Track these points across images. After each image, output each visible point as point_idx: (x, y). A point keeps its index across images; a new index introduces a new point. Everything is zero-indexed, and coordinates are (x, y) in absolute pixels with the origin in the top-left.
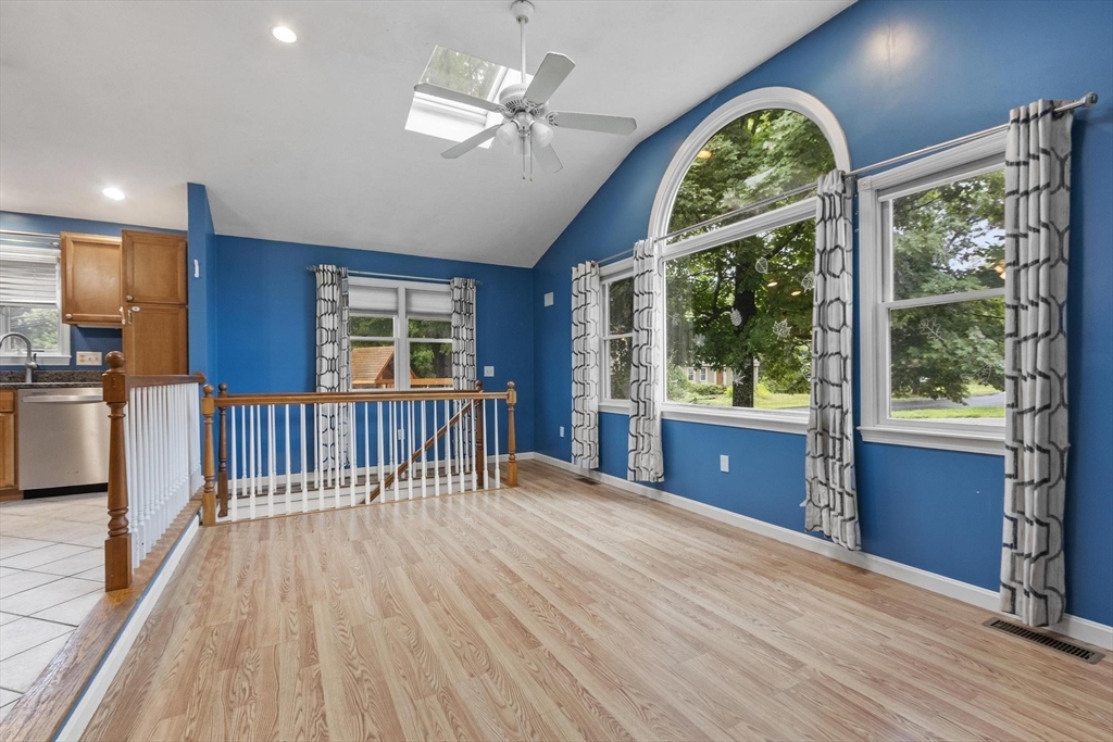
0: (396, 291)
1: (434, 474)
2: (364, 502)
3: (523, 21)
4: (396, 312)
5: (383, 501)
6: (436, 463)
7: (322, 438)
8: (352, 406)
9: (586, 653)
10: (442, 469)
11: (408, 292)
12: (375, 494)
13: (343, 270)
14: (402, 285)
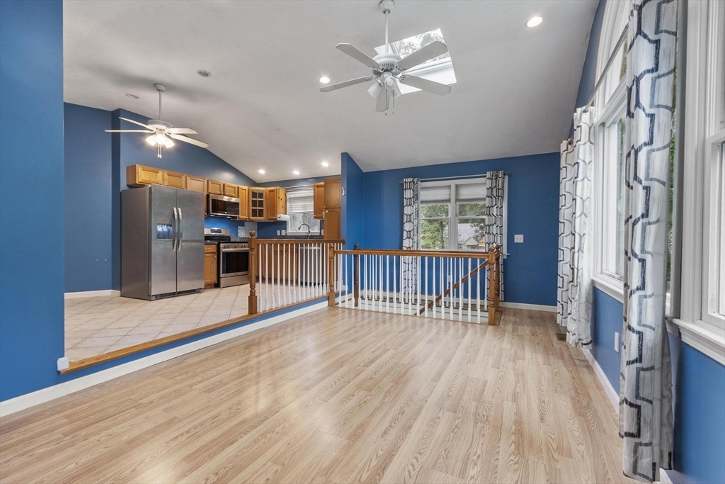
0: (449, 187)
1: (468, 307)
2: (416, 314)
3: (387, 13)
4: (449, 201)
5: (426, 316)
6: (470, 301)
7: (402, 276)
8: (419, 258)
9: (311, 403)
10: (474, 306)
11: (457, 187)
12: (422, 311)
13: (415, 180)
14: (453, 183)
